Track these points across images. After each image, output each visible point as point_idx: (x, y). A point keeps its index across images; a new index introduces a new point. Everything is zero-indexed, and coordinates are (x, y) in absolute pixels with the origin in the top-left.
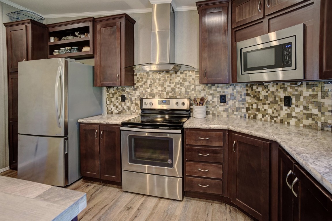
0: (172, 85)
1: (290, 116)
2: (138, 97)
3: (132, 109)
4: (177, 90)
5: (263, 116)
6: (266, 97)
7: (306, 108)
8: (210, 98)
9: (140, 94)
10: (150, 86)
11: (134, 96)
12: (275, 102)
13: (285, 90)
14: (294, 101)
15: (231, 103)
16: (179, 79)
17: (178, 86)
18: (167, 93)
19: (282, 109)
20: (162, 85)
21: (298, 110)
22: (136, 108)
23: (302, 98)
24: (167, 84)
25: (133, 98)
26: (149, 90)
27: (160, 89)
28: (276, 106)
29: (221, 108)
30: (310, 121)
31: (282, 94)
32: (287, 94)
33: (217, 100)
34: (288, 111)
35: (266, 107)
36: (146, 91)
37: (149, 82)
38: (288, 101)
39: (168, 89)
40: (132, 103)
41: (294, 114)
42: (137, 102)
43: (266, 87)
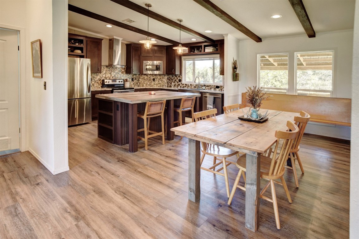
0: (115, 74)
1: (154, 84)
2: (99, 79)
3: (95, 85)
4: (116, 76)
5: (146, 85)
6: (147, 79)
7: (159, 81)
8: (129, 79)
9: (99, 78)
10: (105, 74)
11: (96, 78)
12: (150, 80)
13: (153, 76)
14: (155, 80)
15: (135, 81)
16: (117, 71)
17: (117, 74)
18: (113, 77)
19: (152, 82)
20: (110, 73)
21: (156, 82)
22: (97, 85)
23: (158, 79)
24: (112, 73)
25: (96, 80)
26: (104, 76)
27: (109, 75)
28: (150, 81)
29: (132, 83)
30: (160, 85)
31: (152, 78)
32: (154, 78)
33: (131, 80)
34: (154, 83)
35: (147, 82)
36: (103, 76)
37: (104, 72)
38: (154, 80)
39: (113, 75)
40: (95, 82)
41: (156, 83)
42: (98, 81)
43: (147, 76)
